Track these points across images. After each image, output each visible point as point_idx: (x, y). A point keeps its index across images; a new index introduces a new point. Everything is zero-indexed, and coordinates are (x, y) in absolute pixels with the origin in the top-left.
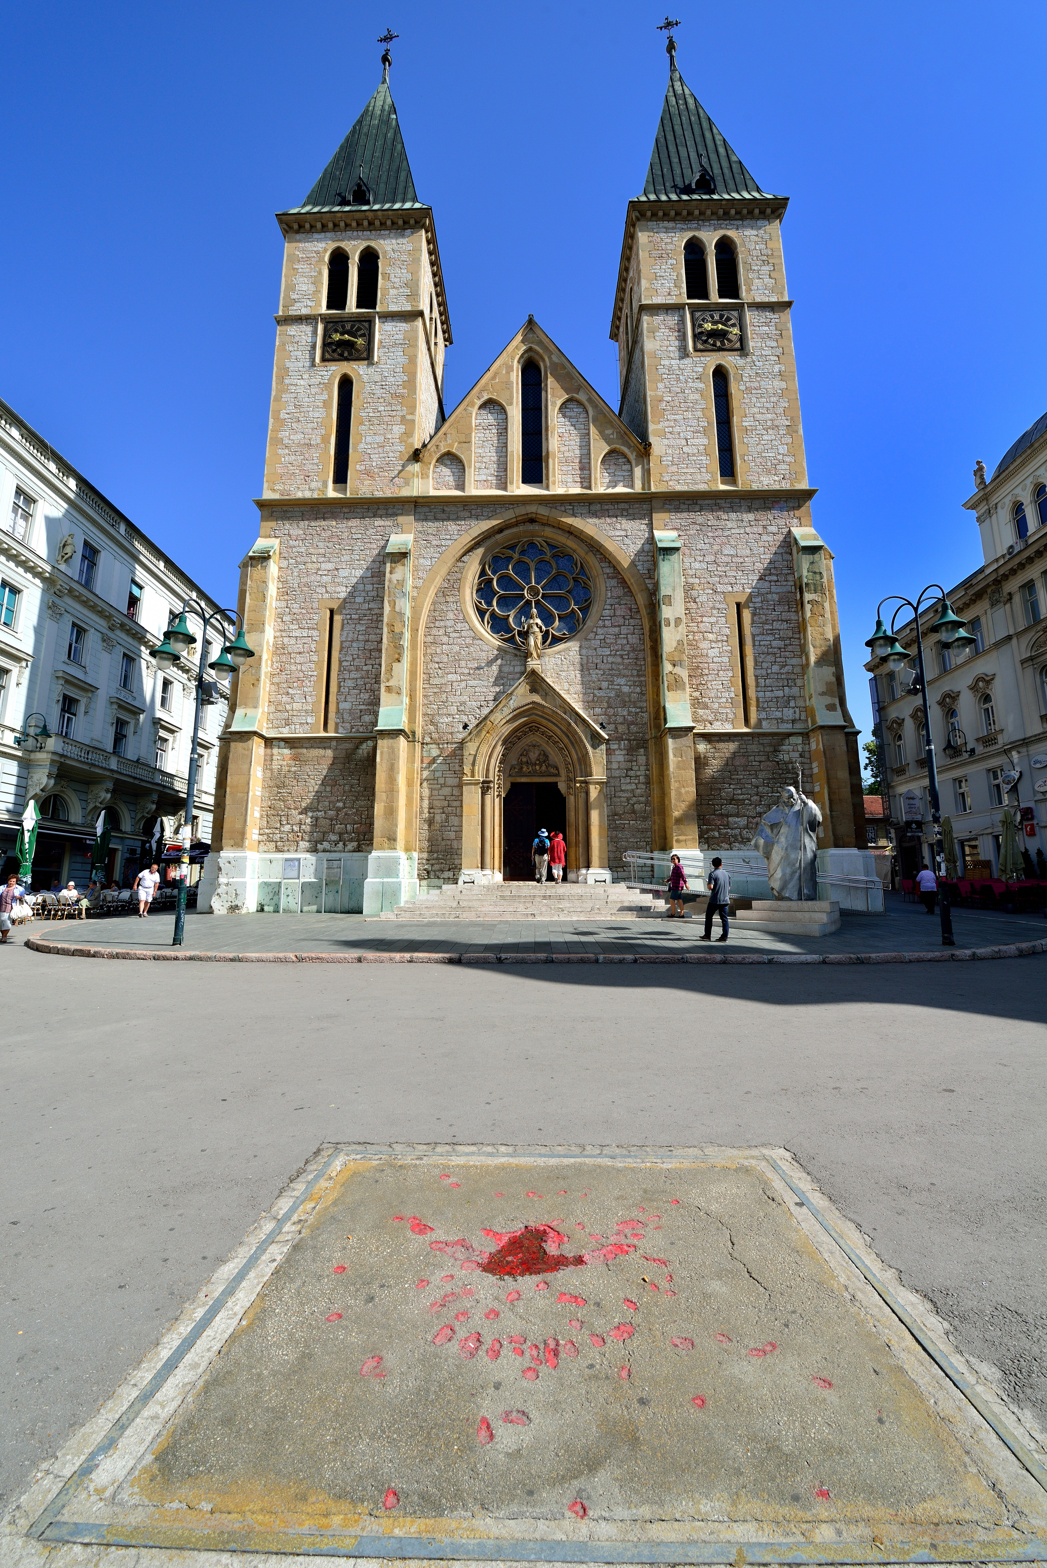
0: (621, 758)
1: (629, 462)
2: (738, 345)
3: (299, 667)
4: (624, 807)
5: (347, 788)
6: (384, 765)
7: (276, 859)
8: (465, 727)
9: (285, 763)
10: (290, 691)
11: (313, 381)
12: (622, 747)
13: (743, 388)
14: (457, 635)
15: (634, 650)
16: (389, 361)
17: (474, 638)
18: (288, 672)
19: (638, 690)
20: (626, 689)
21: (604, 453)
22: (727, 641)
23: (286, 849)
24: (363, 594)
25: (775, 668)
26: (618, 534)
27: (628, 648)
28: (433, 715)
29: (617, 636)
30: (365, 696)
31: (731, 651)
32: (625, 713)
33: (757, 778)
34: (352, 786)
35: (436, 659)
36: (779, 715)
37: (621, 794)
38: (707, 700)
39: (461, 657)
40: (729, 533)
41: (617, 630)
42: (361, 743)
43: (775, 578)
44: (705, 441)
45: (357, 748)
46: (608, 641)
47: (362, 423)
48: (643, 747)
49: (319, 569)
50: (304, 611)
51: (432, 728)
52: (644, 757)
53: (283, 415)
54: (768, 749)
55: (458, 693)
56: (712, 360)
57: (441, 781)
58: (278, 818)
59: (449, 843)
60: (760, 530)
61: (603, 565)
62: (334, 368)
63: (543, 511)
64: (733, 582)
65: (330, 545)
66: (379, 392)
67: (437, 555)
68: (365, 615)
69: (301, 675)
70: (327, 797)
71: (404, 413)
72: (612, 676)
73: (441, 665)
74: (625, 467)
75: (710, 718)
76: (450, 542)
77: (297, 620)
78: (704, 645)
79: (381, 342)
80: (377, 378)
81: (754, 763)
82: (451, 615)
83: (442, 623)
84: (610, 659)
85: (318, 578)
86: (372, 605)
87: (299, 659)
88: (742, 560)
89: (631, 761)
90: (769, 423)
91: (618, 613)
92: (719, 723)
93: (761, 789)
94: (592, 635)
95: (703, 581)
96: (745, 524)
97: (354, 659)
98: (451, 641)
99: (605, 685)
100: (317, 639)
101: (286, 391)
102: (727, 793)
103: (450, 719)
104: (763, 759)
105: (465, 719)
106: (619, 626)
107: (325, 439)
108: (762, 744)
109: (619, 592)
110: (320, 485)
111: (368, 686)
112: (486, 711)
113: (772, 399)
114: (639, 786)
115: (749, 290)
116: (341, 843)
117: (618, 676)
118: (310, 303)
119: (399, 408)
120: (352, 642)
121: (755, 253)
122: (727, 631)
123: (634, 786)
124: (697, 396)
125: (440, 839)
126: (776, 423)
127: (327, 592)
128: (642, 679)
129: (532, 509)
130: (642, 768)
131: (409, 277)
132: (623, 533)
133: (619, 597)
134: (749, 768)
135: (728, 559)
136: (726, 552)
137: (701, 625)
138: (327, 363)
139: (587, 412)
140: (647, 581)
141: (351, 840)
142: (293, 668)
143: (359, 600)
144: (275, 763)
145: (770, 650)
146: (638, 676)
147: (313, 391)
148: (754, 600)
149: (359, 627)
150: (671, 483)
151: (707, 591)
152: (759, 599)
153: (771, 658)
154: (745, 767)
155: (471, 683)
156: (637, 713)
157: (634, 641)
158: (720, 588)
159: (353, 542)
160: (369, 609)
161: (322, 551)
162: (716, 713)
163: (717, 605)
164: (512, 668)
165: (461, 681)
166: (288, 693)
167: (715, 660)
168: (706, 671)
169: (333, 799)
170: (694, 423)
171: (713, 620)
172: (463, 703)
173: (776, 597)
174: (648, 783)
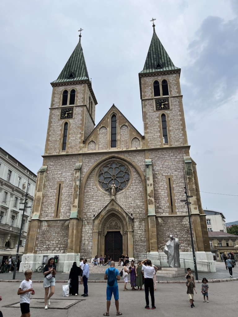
0: (137, 224)
1: (139, 140)
2: (168, 108)
3: (51, 200)
4: (139, 238)
5: (62, 234)
6: (71, 228)
7: (41, 256)
8: (94, 216)
9: (45, 227)
10: (48, 207)
11: (58, 124)
12: (138, 220)
13: (169, 119)
14: (93, 189)
15: (141, 192)
16: (77, 118)
17: (97, 190)
18: (48, 202)
19: (142, 203)
20: (139, 204)
21: (132, 139)
22: (166, 189)
23: (44, 253)
24: (69, 179)
25: (181, 197)
26: (136, 160)
27: (139, 191)
28: (86, 213)
29: (136, 188)
30: (68, 208)
31: (168, 192)
32: (139, 210)
33: (176, 230)
34: (63, 233)
35: (87, 196)
36: (182, 210)
37: (138, 235)
38: (161, 206)
39: (94, 196)
40: (166, 159)
41: (136, 186)
42: (66, 221)
43: (179, 171)
44: (159, 134)
45: (65, 223)
46: (134, 190)
47: (70, 135)
48: (144, 220)
49: (57, 173)
50: (53, 185)
51: (85, 216)
52: (144, 224)
53: (50, 133)
54: (179, 221)
55: (93, 206)
56: (161, 112)
57: (87, 232)
58: (42, 244)
59: (89, 250)
60: (175, 157)
61: (132, 169)
62: (63, 121)
63: (116, 155)
64: (168, 172)
65: (60, 167)
66: (74, 126)
67: (88, 168)
68: (69, 185)
69: (51, 202)
70: (56, 237)
71: (81, 131)
72: (135, 200)
73: (88, 198)
74: (138, 142)
75: (162, 212)
76: (92, 165)
77: (51, 187)
78: (160, 190)
79: (75, 113)
80: (74, 123)
81: (175, 225)
82: (91, 184)
83: (89, 186)
84: (134, 195)
85: (57, 176)
86: (71, 182)
87: (51, 198)
88: (170, 166)
89: (140, 225)
90: (177, 128)
91: (137, 182)
92: (164, 213)
93: (177, 233)
94: (129, 188)
95: (159, 172)
96: (171, 156)
97: (65, 197)
98: (91, 191)
99: (133, 202)
100: (56, 192)
101: (51, 127)
102: (168, 234)
103: (90, 213)
104: (178, 224)
105: (94, 213)
106: (137, 185)
107: (60, 139)
108: (177, 219)
109: (137, 176)
110: (59, 151)
111: (69, 205)
112: (100, 211)
113: (177, 122)
114: (143, 232)
115: (171, 93)
116: (59, 251)
117: (136, 200)
118: (58, 104)
119: (79, 130)
120: (65, 193)
121: (172, 83)
122: (166, 186)
123: (141, 232)
124: (157, 122)
125: (87, 249)
126: (179, 128)
127: (59, 179)
128: (143, 200)
129: (113, 155)
130: (144, 227)
131: (83, 96)
132: (137, 160)
133: (137, 177)
134: (174, 226)
135: (166, 166)
136: (165, 164)
137: (159, 185)
138: (61, 119)
139: (128, 128)
140: (144, 173)
141: (62, 250)
142: (49, 200)
143: (67, 181)
144: (43, 227)
145: (179, 191)
146: (142, 199)
147: (58, 127)
148: (174, 177)
149: (67, 189)
150: (150, 146)
151: (160, 175)
152: (175, 177)
153: (179, 194)
154: (173, 226)
155: (96, 203)
156: (142, 210)
157: (141, 190)
158: (164, 174)
159: (66, 166)
160: (70, 184)
161: (58, 168)
162: (164, 210)
163: (163, 179)
164: (107, 198)
165: (94, 202)
166: (47, 208)
167: (163, 195)
168: (160, 198)
169: (58, 237)
170: (156, 129)
171: (162, 183)
172: (94, 209)
173: (180, 176)
174: (145, 231)
